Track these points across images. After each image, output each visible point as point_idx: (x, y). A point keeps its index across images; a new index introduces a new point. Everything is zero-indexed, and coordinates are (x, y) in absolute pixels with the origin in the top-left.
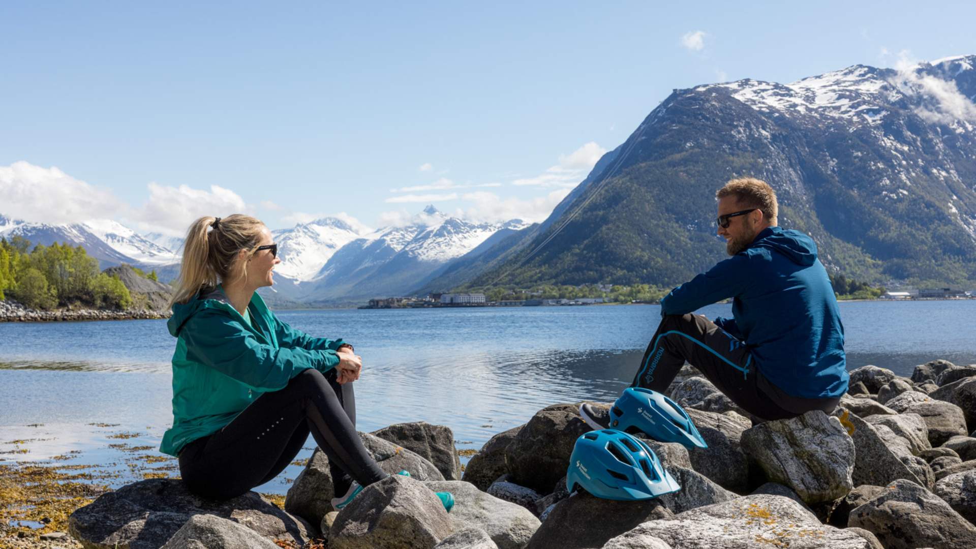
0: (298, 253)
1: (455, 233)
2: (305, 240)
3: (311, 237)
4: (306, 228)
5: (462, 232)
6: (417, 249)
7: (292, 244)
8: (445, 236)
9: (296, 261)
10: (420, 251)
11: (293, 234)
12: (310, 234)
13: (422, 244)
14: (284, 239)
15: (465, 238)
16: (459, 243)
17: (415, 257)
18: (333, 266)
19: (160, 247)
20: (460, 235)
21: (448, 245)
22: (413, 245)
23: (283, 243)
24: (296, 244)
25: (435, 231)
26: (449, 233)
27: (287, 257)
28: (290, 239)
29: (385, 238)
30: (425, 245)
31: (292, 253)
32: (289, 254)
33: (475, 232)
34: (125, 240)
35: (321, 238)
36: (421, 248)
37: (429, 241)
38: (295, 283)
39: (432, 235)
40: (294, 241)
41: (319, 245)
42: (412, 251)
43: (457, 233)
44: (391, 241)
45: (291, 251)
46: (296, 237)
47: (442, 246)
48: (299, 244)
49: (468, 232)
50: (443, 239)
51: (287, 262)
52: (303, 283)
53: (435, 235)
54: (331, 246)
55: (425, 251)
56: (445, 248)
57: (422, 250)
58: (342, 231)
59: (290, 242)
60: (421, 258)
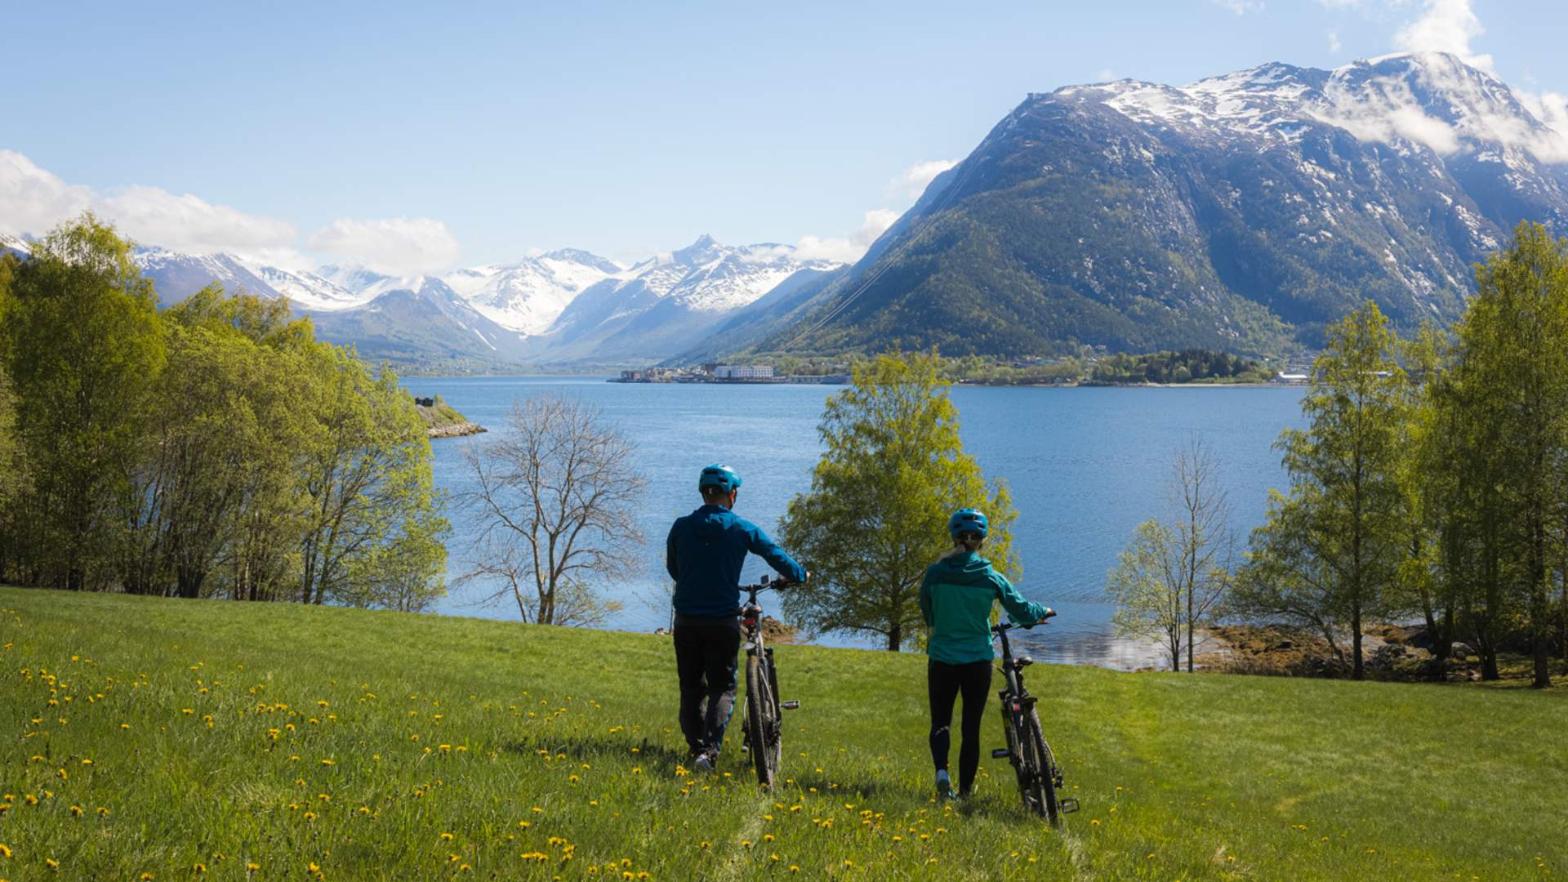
0: (526, 297)
1: (739, 273)
2: (535, 279)
3: (542, 275)
4: (536, 263)
5: (748, 273)
6: (686, 295)
7: (516, 284)
8: (724, 277)
9: (523, 307)
10: (691, 298)
11: (519, 271)
12: (542, 271)
13: (694, 288)
14: (506, 278)
15: (753, 280)
16: (745, 287)
17: (684, 306)
18: (572, 314)
20: (746, 277)
21: (729, 289)
22: (682, 289)
23: (504, 282)
24: (522, 284)
25: (712, 270)
26: (731, 273)
27: (510, 302)
28: (514, 277)
29: (644, 278)
30: (698, 289)
31: (517, 297)
32: (512, 299)
33: (766, 272)
34: (288, 277)
35: (556, 277)
36: (692, 293)
37: (703, 284)
38: (521, 337)
39: (707, 275)
40: (520, 280)
41: (554, 286)
42: (681, 297)
43: (742, 273)
44: (652, 283)
45: (516, 294)
46: (523, 276)
47: (721, 290)
48: (526, 284)
49: (756, 272)
50: (722, 281)
51: (510, 309)
52: (530, 337)
53: (711, 276)
54: (570, 288)
55: (698, 297)
56: (724, 293)
57: (694, 295)
58: (585, 268)
59: (514, 282)
60: (692, 307)
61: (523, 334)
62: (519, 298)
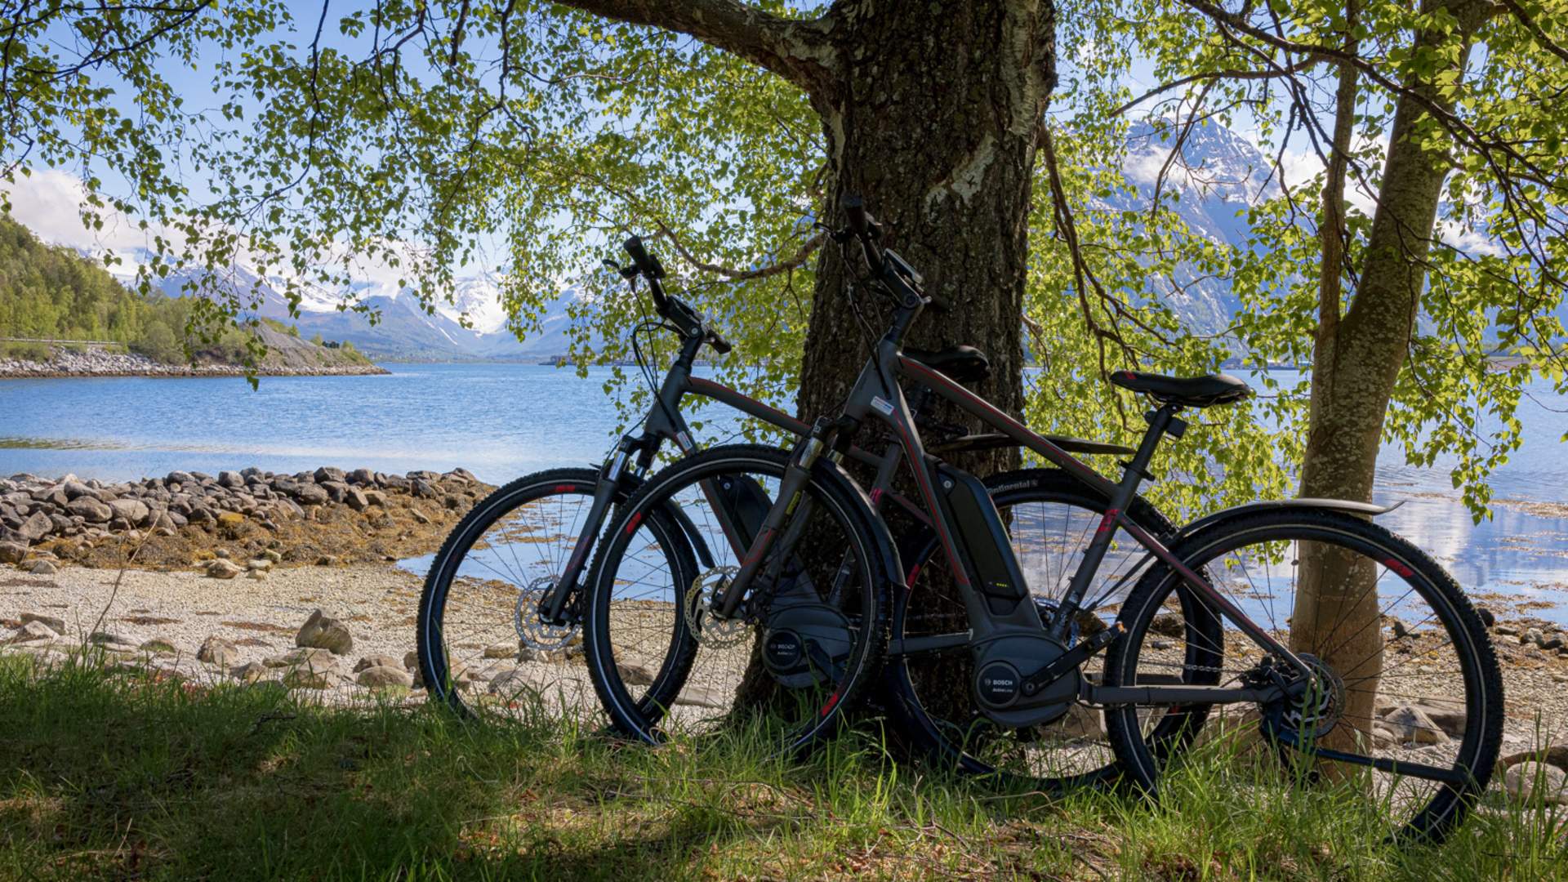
52: (485, 335)
59: (471, 291)
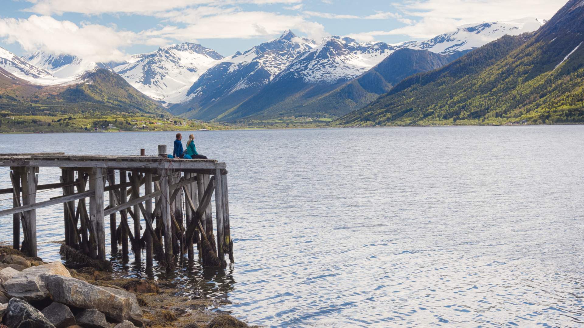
0: (163, 76)
1: (338, 54)
2: (169, 65)
3: (172, 61)
4: (167, 52)
5: (344, 54)
6: (302, 70)
7: (155, 67)
8: (328, 57)
9: (161, 84)
10: (305, 72)
11: (156, 58)
12: (171, 58)
13: (307, 65)
14: (148, 63)
15: (347, 59)
16: (343, 64)
17: (301, 79)
18: (199, 89)
19: (40, 69)
20: (342, 57)
21: (332, 66)
22: (298, 67)
23: (147, 66)
24: (160, 68)
25: (318, 52)
26: (331, 54)
27: (152, 80)
28: (154, 63)
29: (258, 60)
30: (310, 66)
31: (156, 76)
32: (153, 78)
33: (356, 53)
34: (8, 62)
35: (182, 62)
36: (306, 69)
37: (314, 62)
38: (164, 105)
39: (315, 56)
40: (158, 65)
41: (181, 69)
42: (298, 72)
43: (339, 54)
44: (264, 63)
45: (156, 74)
46: (159, 62)
47: (327, 67)
48: (162, 68)
49: (348, 53)
50: (326, 60)
51: (152, 84)
53: (318, 57)
54: (192, 70)
55: (311, 72)
56: (329, 69)
57: (307, 71)
58: (200, 56)
60: (307, 79)
61: (164, 102)
62: (158, 77)
